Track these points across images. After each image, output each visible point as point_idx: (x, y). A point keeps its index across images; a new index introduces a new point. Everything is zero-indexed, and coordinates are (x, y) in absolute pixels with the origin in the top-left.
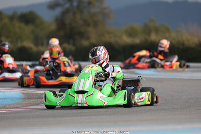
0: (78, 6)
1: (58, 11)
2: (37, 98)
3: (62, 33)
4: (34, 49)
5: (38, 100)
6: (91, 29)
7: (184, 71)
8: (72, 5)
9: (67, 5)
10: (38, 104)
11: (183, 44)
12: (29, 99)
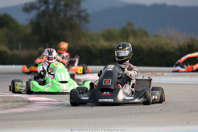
0: (54, 9)
1: (33, 14)
2: (14, 102)
4: (9, 52)
5: (15, 103)
6: (68, 33)
7: (163, 75)
8: (48, 8)
9: (43, 8)
10: (15, 108)
11: (162, 49)
12: (5, 102)
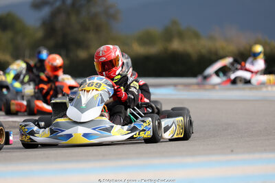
0: (73, 5)
1: (46, 11)
3: (51, 42)
6: (91, 36)
9: (58, 4)
